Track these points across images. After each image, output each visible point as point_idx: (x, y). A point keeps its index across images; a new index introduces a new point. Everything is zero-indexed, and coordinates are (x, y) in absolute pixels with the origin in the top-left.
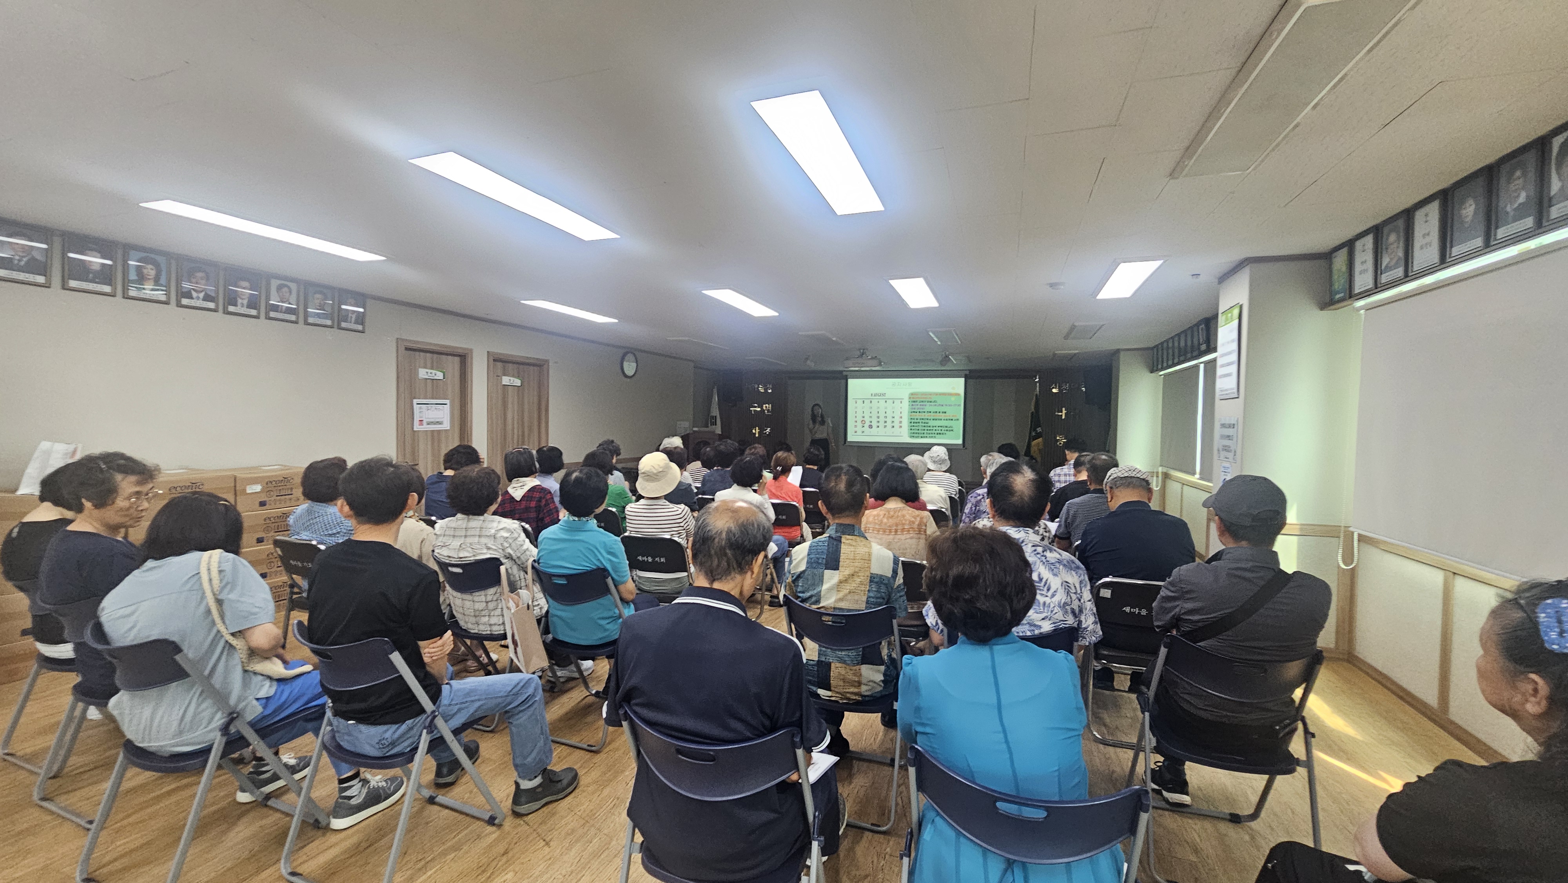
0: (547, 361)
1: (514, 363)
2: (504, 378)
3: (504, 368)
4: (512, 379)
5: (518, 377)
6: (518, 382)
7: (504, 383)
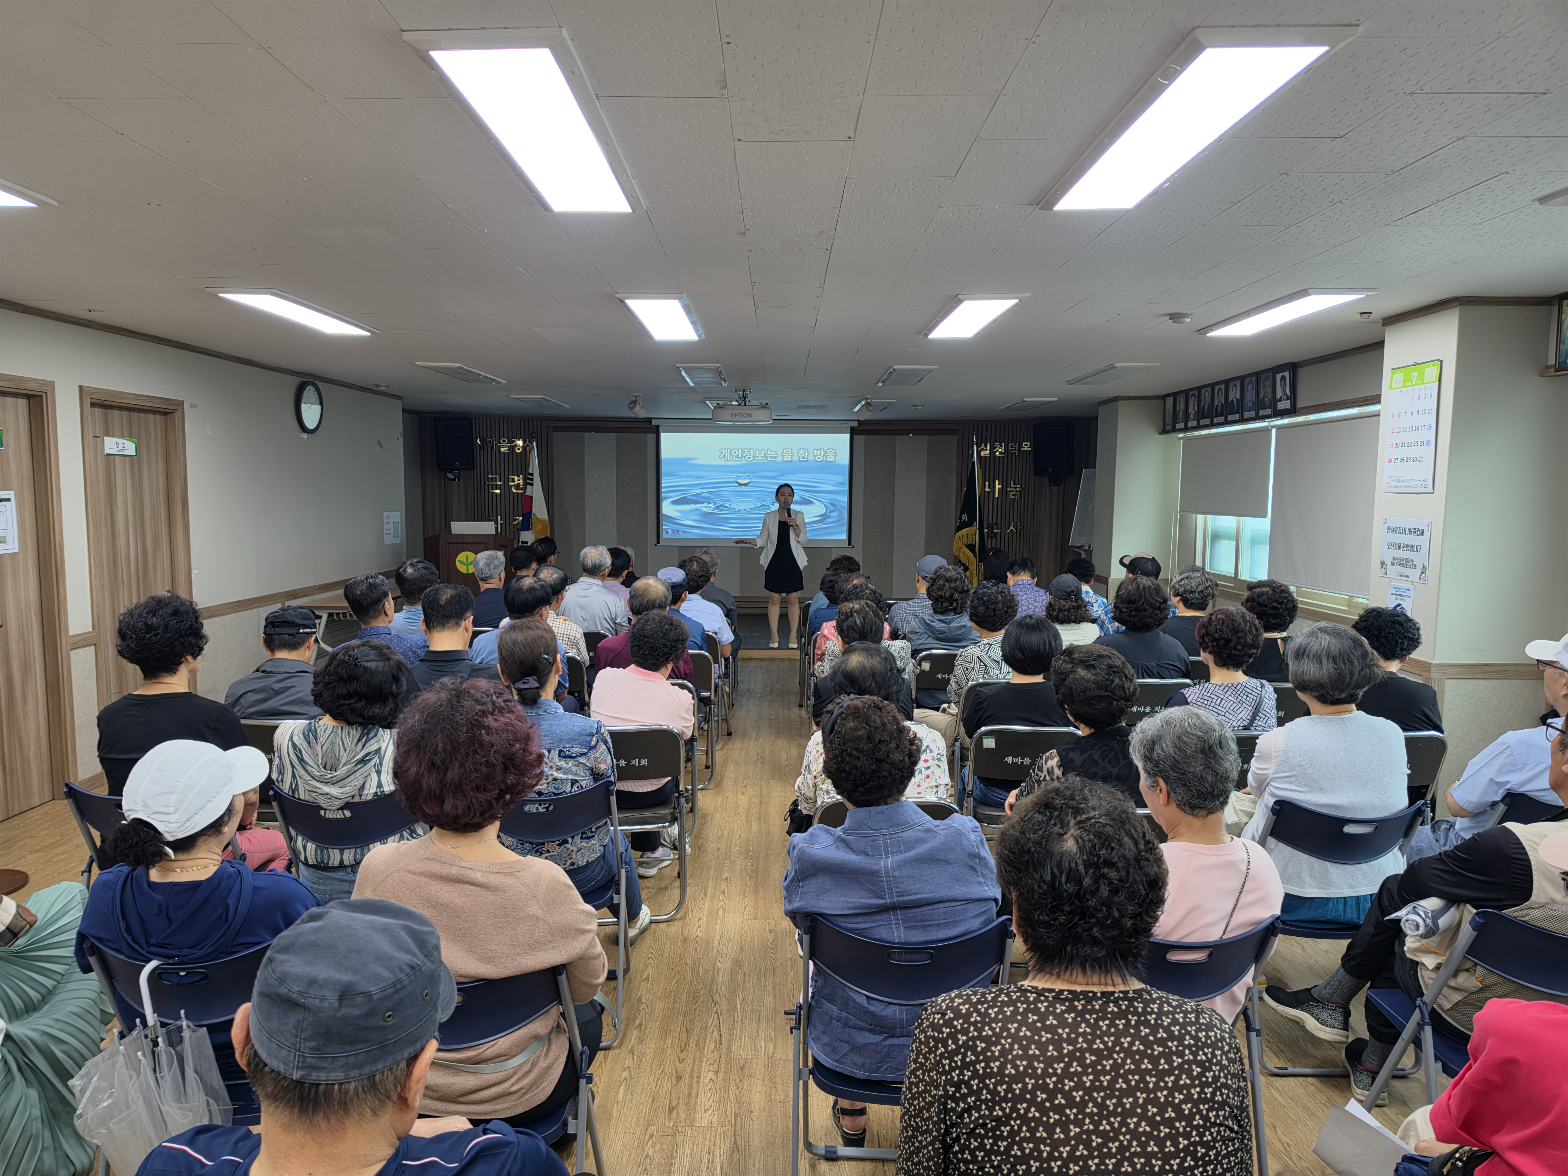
0: (180, 404)
1: (121, 408)
2: (107, 439)
3: (106, 421)
4: (121, 441)
5: (130, 437)
6: (129, 448)
7: (106, 452)
